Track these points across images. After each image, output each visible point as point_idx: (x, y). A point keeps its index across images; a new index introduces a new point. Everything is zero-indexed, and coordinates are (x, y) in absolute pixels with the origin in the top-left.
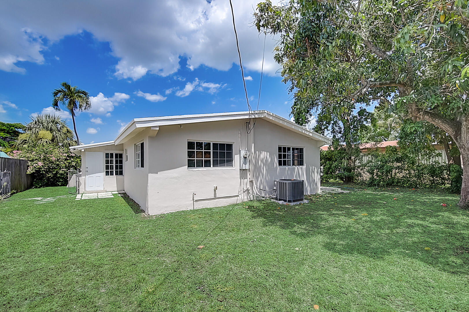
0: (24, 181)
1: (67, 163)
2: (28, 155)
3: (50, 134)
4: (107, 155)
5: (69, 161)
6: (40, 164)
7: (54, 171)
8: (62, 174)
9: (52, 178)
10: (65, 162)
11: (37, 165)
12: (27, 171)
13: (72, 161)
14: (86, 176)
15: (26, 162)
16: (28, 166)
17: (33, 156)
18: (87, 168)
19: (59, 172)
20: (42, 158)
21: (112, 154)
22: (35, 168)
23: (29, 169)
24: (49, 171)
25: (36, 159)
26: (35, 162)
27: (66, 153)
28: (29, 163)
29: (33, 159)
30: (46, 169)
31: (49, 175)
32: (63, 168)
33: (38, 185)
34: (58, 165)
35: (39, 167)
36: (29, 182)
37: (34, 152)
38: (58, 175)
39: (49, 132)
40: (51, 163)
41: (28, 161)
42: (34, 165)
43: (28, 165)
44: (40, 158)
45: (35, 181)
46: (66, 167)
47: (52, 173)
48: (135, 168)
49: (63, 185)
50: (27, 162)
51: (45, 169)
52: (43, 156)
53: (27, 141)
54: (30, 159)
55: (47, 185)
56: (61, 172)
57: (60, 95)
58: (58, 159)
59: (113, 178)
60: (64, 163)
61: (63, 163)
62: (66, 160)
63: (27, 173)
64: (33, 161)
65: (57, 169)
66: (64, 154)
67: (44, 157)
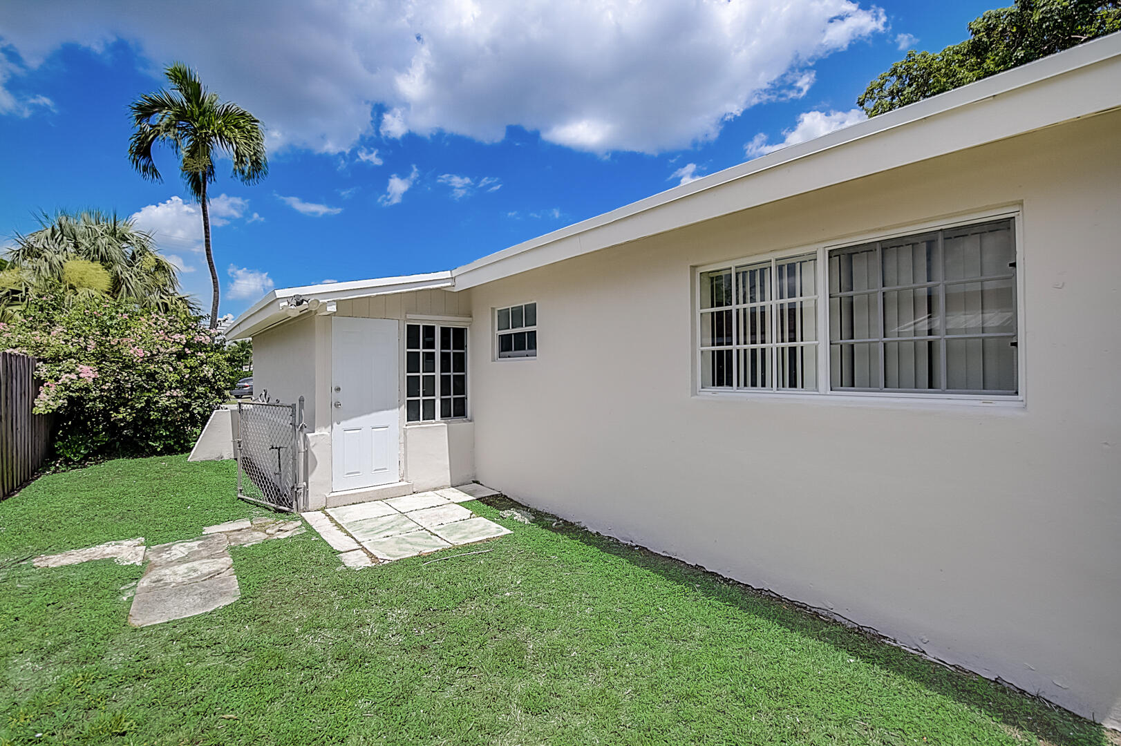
0: (23, 441)
1: (186, 367)
2: (38, 336)
3: (101, 271)
4: (412, 331)
5: (192, 362)
6: (88, 372)
7: (139, 398)
8: (165, 411)
9: (128, 425)
10: (181, 365)
11: (74, 376)
12: (36, 402)
13: (202, 363)
14: (335, 425)
15: (29, 364)
16: (40, 382)
17: (56, 339)
18: (338, 389)
19: (157, 402)
20: (91, 350)
21: (429, 331)
22: (67, 388)
23: (43, 395)
24: (118, 398)
25: (70, 356)
26: (65, 364)
27: (181, 333)
28: (43, 370)
29: (57, 355)
30: (109, 390)
31: (120, 416)
32: (170, 388)
33: (77, 453)
34: (151, 376)
35: (81, 384)
36: (41, 444)
37: (59, 329)
38: (154, 415)
39: (100, 266)
40: (130, 367)
41: (39, 360)
42: (64, 378)
43: (39, 378)
44: (86, 349)
45: (61, 439)
46: (181, 383)
47: (132, 408)
48: (694, 393)
49: (169, 450)
50: (34, 364)
51: (102, 390)
52: (94, 344)
53: (19, 296)
54: (46, 355)
55: (107, 452)
56: (163, 402)
57: (161, 118)
58: (153, 355)
59: (436, 432)
60: (175, 369)
61: (171, 369)
62: (181, 356)
63: (36, 411)
64: (56, 359)
65: (149, 391)
66: (177, 337)
67: (100, 344)
